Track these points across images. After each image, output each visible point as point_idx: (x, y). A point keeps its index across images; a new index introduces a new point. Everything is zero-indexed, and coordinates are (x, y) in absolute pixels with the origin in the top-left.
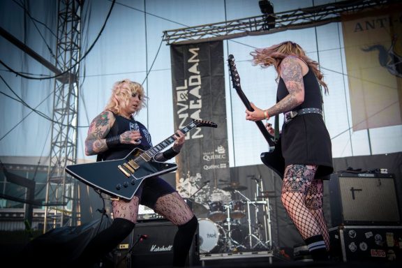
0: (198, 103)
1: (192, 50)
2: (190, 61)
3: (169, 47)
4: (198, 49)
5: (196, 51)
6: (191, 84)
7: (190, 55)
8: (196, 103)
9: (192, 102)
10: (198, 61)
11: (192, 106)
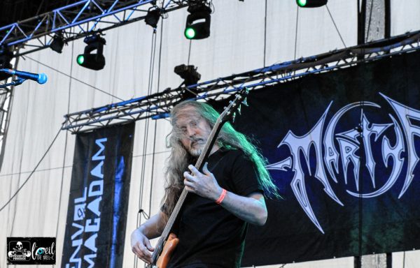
0: (96, 224)
1: (98, 142)
2: (95, 158)
3: (75, 136)
4: (105, 140)
5: (102, 143)
6: (91, 194)
7: (96, 148)
8: (93, 223)
9: (89, 221)
10: (103, 158)
11: (89, 229)
